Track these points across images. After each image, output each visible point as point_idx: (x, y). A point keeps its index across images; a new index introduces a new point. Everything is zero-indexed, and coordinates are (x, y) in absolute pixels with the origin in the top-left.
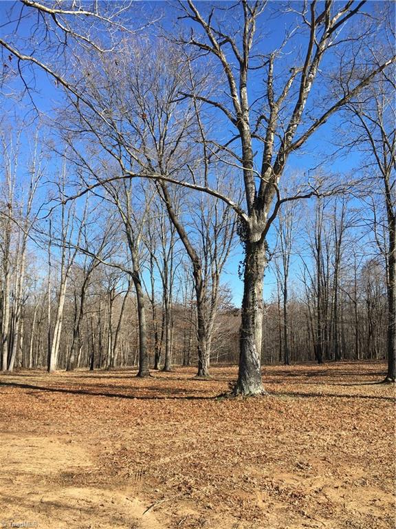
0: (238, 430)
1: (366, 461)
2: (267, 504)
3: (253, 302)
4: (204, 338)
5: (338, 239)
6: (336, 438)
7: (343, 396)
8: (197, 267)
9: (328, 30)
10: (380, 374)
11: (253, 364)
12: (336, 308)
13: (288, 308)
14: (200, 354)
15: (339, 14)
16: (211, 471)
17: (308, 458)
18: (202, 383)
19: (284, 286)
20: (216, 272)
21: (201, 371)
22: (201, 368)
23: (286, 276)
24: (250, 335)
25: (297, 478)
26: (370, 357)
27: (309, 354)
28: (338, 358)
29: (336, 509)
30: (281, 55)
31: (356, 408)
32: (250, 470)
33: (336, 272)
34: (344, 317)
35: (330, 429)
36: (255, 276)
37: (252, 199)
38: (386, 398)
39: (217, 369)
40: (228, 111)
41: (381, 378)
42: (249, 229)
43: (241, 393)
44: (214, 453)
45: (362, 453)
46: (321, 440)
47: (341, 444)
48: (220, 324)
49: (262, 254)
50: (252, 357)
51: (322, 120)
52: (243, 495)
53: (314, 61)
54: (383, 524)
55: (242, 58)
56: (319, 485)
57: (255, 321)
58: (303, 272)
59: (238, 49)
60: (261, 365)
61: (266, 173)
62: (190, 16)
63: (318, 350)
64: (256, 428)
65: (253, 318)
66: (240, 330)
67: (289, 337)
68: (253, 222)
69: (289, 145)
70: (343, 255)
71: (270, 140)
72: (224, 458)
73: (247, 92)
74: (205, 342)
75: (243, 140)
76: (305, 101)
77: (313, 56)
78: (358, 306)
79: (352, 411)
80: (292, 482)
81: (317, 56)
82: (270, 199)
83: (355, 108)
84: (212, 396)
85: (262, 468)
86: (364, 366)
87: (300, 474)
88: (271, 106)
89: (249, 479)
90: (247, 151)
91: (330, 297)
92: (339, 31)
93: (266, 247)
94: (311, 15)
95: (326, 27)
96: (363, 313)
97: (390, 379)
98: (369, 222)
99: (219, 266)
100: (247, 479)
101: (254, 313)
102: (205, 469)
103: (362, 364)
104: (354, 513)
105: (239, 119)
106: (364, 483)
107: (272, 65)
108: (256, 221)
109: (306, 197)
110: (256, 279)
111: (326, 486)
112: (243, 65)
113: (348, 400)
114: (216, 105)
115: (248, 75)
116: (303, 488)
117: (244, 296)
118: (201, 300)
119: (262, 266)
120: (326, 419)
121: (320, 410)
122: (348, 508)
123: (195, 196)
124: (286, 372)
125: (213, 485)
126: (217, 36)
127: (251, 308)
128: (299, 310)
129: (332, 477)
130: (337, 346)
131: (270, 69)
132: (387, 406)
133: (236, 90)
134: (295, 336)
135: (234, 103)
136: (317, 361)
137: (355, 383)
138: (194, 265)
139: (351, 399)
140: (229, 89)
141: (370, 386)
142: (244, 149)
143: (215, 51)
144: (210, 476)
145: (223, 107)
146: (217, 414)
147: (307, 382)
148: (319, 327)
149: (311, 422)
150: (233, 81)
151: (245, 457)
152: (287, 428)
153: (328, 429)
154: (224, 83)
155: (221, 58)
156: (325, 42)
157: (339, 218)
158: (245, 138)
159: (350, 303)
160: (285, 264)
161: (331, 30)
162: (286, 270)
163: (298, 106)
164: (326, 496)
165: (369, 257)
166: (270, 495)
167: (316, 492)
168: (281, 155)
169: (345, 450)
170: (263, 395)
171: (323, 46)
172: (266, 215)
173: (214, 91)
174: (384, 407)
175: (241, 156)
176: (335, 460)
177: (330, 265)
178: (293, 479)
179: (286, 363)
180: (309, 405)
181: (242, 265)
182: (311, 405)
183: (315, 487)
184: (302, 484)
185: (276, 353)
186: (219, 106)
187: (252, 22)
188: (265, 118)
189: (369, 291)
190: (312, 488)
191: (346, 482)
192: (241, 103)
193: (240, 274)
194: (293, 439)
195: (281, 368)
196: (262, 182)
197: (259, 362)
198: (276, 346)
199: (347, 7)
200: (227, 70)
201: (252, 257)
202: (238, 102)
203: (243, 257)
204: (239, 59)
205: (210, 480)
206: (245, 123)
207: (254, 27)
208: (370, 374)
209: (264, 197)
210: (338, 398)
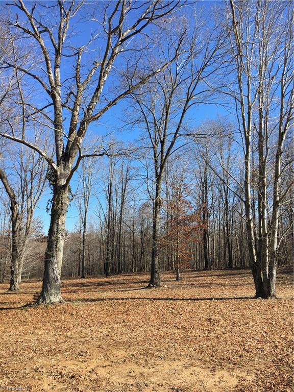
0: (37, 331)
1: (128, 344)
2: (51, 386)
3: (57, 231)
4: (17, 260)
5: (124, 188)
6: (110, 330)
7: (120, 299)
8: (14, 203)
9: (120, 40)
10: (146, 282)
11: (54, 279)
12: (120, 236)
13: (87, 236)
14: (12, 272)
15: (129, 31)
16: (9, 367)
17: (88, 347)
18: (12, 296)
19: (84, 220)
20: (31, 207)
21: (13, 286)
22: (13, 284)
23: (86, 212)
24: (53, 257)
25: (78, 363)
26: (141, 270)
27: (100, 270)
28: (120, 272)
29: (103, 383)
30: (87, 50)
31: (127, 307)
32: (42, 361)
33: (121, 211)
34: (126, 243)
35: (107, 324)
36: (59, 211)
37: (61, 153)
38: (148, 299)
39: (27, 284)
40: (44, 83)
41: (146, 285)
42: (57, 176)
43: (43, 302)
44: (13, 352)
45: (126, 339)
46: (99, 333)
47: (113, 334)
48: (31, 248)
49: (66, 194)
50: (54, 274)
51: (113, 103)
52: (33, 382)
53: (110, 60)
54: (134, 389)
55: (57, 46)
56: (93, 367)
57: (58, 246)
58: (99, 210)
59: (55, 39)
60: (61, 279)
61: (72, 135)
62: (17, 5)
63: (106, 266)
64: (51, 328)
65: (56, 243)
66: (46, 253)
67: (86, 258)
68: (61, 170)
69: (90, 116)
70: (127, 199)
71: (77, 111)
72: (22, 355)
73: (60, 72)
74: (17, 263)
75: (55, 108)
76: (102, 87)
77: (109, 56)
78: (135, 235)
79: (124, 309)
80: (73, 367)
81: (112, 57)
82: (74, 154)
83: (138, 98)
84: (19, 306)
85: (51, 359)
86: (137, 277)
87: (80, 360)
88: (78, 86)
89: (40, 369)
90: (58, 116)
91: (117, 229)
92: (128, 42)
93: (70, 190)
94: (108, 26)
95: (119, 38)
96: (138, 240)
97: (152, 285)
98: (143, 177)
99: (33, 203)
100: (38, 369)
101: (57, 239)
102: (4, 365)
103: (135, 275)
104: (115, 384)
105: (52, 91)
106: (125, 360)
107: (80, 56)
108: (63, 170)
109: (100, 155)
110: (60, 214)
111: (98, 366)
112: (58, 52)
113: (122, 301)
114: (35, 77)
115: (62, 60)
116: (80, 370)
117: (50, 227)
118: (16, 229)
119: (65, 204)
120: (105, 316)
121: (102, 310)
122: (111, 381)
123: (15, 146)
124: (82, 284)
125: (9, 378)
126: (38, 26)
127: (55, 236)
128: (95, 237)
129: (103, 359)
130: (119, 264)
131: (79, 59)
132: (148, 304)
133: (51, 68)
134: (91, 257)
135: (49, 78)
136: (105, 275)
137: (129, 289)
138: (11, 201)
139: (125, 301)
140: (46, 68)
141: (139, 290)
142: (56, 114)
143: (35, 35)
144: (7, 370)
145: (41, 80)
146: (21, 320)
147: (96, 290)
148: (108, 250)
149: (94, 320)
150: (49, 62)
151: (39, 352)
152: (76, 326)
153: (105, 324)
154: (42, 62)
155: (40, 42)
156: (118, 48)
157: (125, 173)
158: (57, 106)
159: (130, 233)
160: (85, 203)
161: (123, 41)
162: (86, 208)
163: (97, 90)
164: (96, 374)
165: (144, 201)
166: (55, 379)
167: (90, 372)
168: (83, 123)
169: (115, 338)
170: (61, 302)
171: (117, 51)
172: (70, 166)
173: (34, 66)
174: (146, 304)
175: (53, 119)
176: (107, 346)
177: (118, 205)
178: (74, 364)
179: (83, 277)
180: (95, 307)
181: (50, 203)
182: (96, 307)
183: (90, 368)
184: (80, 367)
185: (75, 270)
186: (37, 79)
187: (66, 21)
188: (73, 94)
189: (142, 225)
190: (87, 370)
191: (112, 362)
192: (55, 80)
193: (48, 210)
194: (79, 334)
195: (79, 281)
196: (69, 141)
197: (59, 277)
198: (77, 265)
199: (134, 27)
200: (44, 52)
201: (58, 197)
202: (53, 78)
203: (51, 197)
204: (54, 46)
205: (6, 374)
206: (57, 95)
207: (68, 25)
208: (140, 282)
209: (70, 153)
210: (116, 301)
